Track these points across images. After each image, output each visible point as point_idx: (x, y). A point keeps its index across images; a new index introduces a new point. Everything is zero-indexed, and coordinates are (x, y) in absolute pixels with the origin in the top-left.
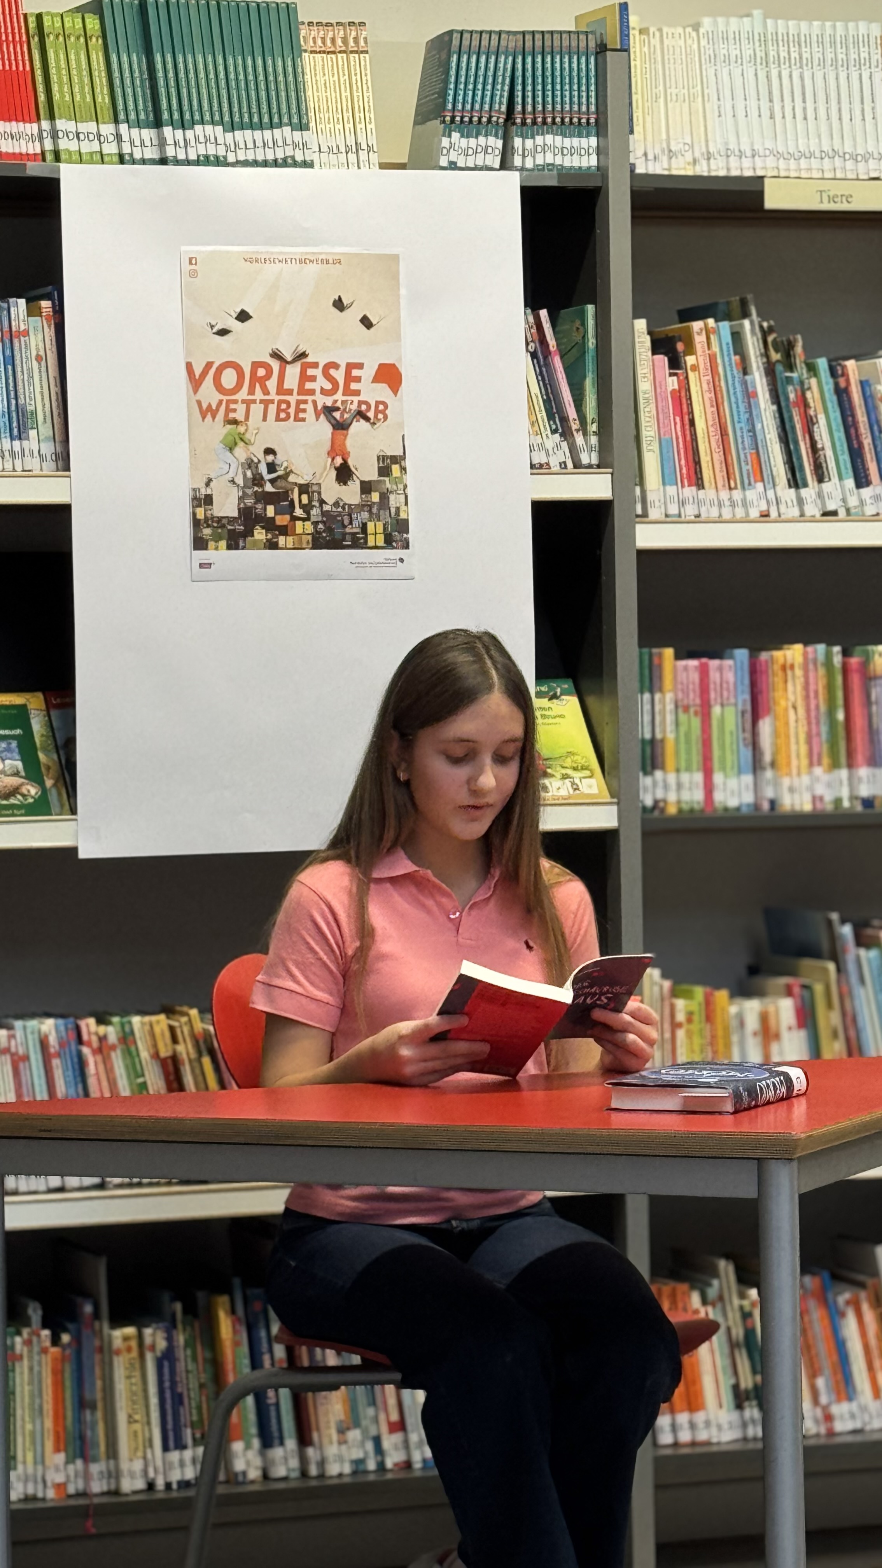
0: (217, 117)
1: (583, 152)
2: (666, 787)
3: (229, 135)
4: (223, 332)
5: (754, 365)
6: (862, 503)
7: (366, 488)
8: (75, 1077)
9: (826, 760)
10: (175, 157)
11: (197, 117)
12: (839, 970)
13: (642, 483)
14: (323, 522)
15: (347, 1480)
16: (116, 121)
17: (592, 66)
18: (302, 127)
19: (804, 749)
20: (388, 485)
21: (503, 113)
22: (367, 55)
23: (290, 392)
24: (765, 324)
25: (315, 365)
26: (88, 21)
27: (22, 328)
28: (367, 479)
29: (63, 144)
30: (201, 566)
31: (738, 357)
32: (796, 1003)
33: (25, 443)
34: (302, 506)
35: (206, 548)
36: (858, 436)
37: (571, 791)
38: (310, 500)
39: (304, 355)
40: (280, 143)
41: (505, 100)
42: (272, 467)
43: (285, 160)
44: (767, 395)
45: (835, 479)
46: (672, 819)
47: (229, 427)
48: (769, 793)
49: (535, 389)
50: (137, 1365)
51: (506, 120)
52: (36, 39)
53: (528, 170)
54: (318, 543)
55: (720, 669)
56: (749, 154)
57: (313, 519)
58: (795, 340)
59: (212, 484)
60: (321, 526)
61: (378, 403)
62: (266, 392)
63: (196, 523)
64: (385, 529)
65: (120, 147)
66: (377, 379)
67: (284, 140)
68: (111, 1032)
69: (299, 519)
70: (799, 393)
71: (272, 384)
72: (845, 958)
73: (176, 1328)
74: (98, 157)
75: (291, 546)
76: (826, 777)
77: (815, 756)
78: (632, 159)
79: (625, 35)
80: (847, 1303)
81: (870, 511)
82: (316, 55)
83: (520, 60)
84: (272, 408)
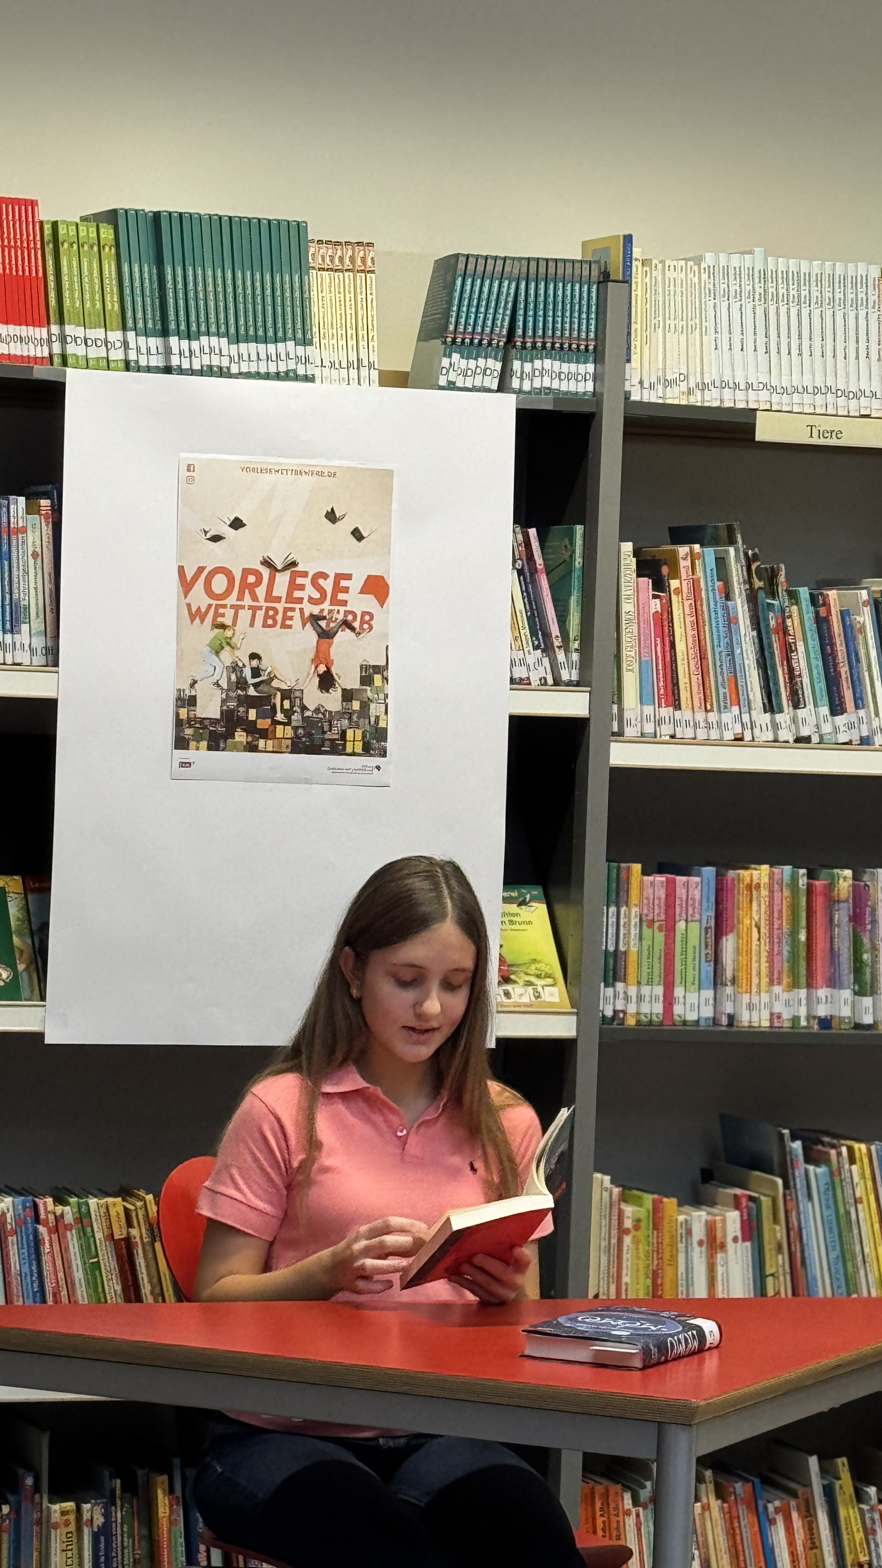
0: (223, 329)
1: (580, 378)
2: (627, 998)
3: (234, 347)
4: (216, 539)
5: (737, 591)
6: (836, 730)
7: (348, 695)
8: (29, 1255)
9: (785, 980)
10: (180, 367)
11: (203, 328)
12: (786, 1186)
13: (620, 701)
14: (303, 727)
16: (124, 328)
17: (594, 295)
18: (306, 342)
19: (764, 966)
20: (369, 694)
21: (503, 337)
22: (373, 275)
23: (278, 599)
24: (750, 552)
25: (305, 574)
26: (102, 230)
27: (21, 525)
28: (349, 688)
29: (71, 349)
30: (181, 765)
31: (721, 583)
32: (742, 1216)
33: (16, 636)
35: (187, 748)
36: (835, 665)
37: (533, 999)
38: (292, 706)
39: (294, 564)
40: (283, 357)
41: (506, 324)
42: (256, 672)
43: (287, 373)
44: (748, 622)
45: (810, 706)
46: (630, 1030)
47: (217, 631)
48: (729, 1008)
49: (520, 605)
50: (74, 1539)
51: (506, 343)
52: (51, 245)
53: (526, 393)
54: (298, 747)
55: (687, 885)
56: (742, 387)
57: (294, 724)
58: (779, 569)
59: (196, 685)
60: (301, 731)
61: (364, 614)
62: (255, 598)
63: (179, 723)
64: (364, 736)
65: (126, 354)
66: (364, 590)
67: (287, 355)
68: (68, 1212)
70: (780, 621)
71: (261, 591)
72: (793, 1174)
73: (115, 1504)
74: (104, 363)
75: (271, 749)
76: (785, 996)
77: (776, 976)
78: (627, 388)
79: (627, 266)
80: (777, 1510)
81: (843, 738)
82: (323, 273)
83: (523, 285)
84: (260, 615)
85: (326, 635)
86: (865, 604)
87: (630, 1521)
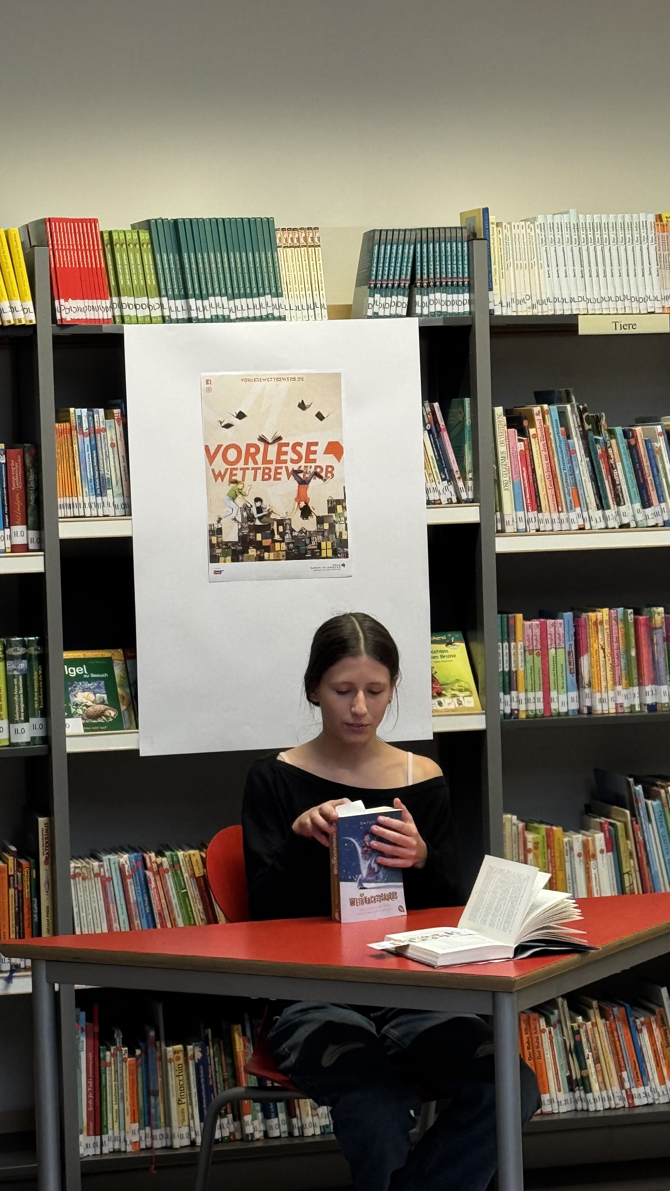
0: (223, 291)
1: (460, 303)
2: (519, 701)
3: (231, 302)
4: (228, 426)
5: (574, 433)
6: (647, 518)
7: (320, 520)
8: (142, 890)
9: (624, 681)
10: (197, 317)
11: (210, 291)
12: (633, 815)
13: (501, 510)
14: (292, 543)
15: (318, 1139)
16: (160, 296)
17: (466, 249)
18: (278, 295)
19: (609, 674)
20: (335, 519)
21: (408, 280)
22: (320, 248)
23: (271, 462)
24: (581, 407)
25: (287, 445)
26: (141, 234)
27: (102, 426)
28: (321, 515)
29: (126, 312)
30: (215, 573)
31: (563, 429)
32: (605, 835)
33: (105, 498)
34: (279, 533)
35: (218, 562)
36: (643, 475)
37: (457, 705)
38: (285, 529)
39: (280, 438)
40: (264, 306)
41: (409, 273)
42: (259, 510)
43: (267, 316)
44: (583, 452)
45: (628, 503)
46: (522, 722)
47: (233, 485)
48: (588, 703)
49: (431, 453)
50: (184, 1068)
51: (410, 285)
52: (109, 246)
53: (425, 316)
54: (289, 556)
55: (554, 625)
56: (568, 300)
57: (286, 541)
58: (601, 417)
59: (222, 521)
60: (291, 545)
61: (328, 467)
62: (255, 462)
63: (212, 546)
64: (333, 546)
65: (162, 312)
66: (327, 452)
67: (267, 304)
68: (165, 861)
69: (277, 541)
70: (604, 450)
71: (259, 457)
72: (638, 807)
73: (208, 1045)
74: (148, 319)
75: (272, 558)
76: (625, 692)
77: (617, 678)
78: (491, 306)
79: (486, 229)
80: (642, 1024)
81: (651, 523)
82: (287, 249)
83: (419, 246)
84: (260, 472)
85: (303, 483)
86: (660, 434)
87: (545, 1037)
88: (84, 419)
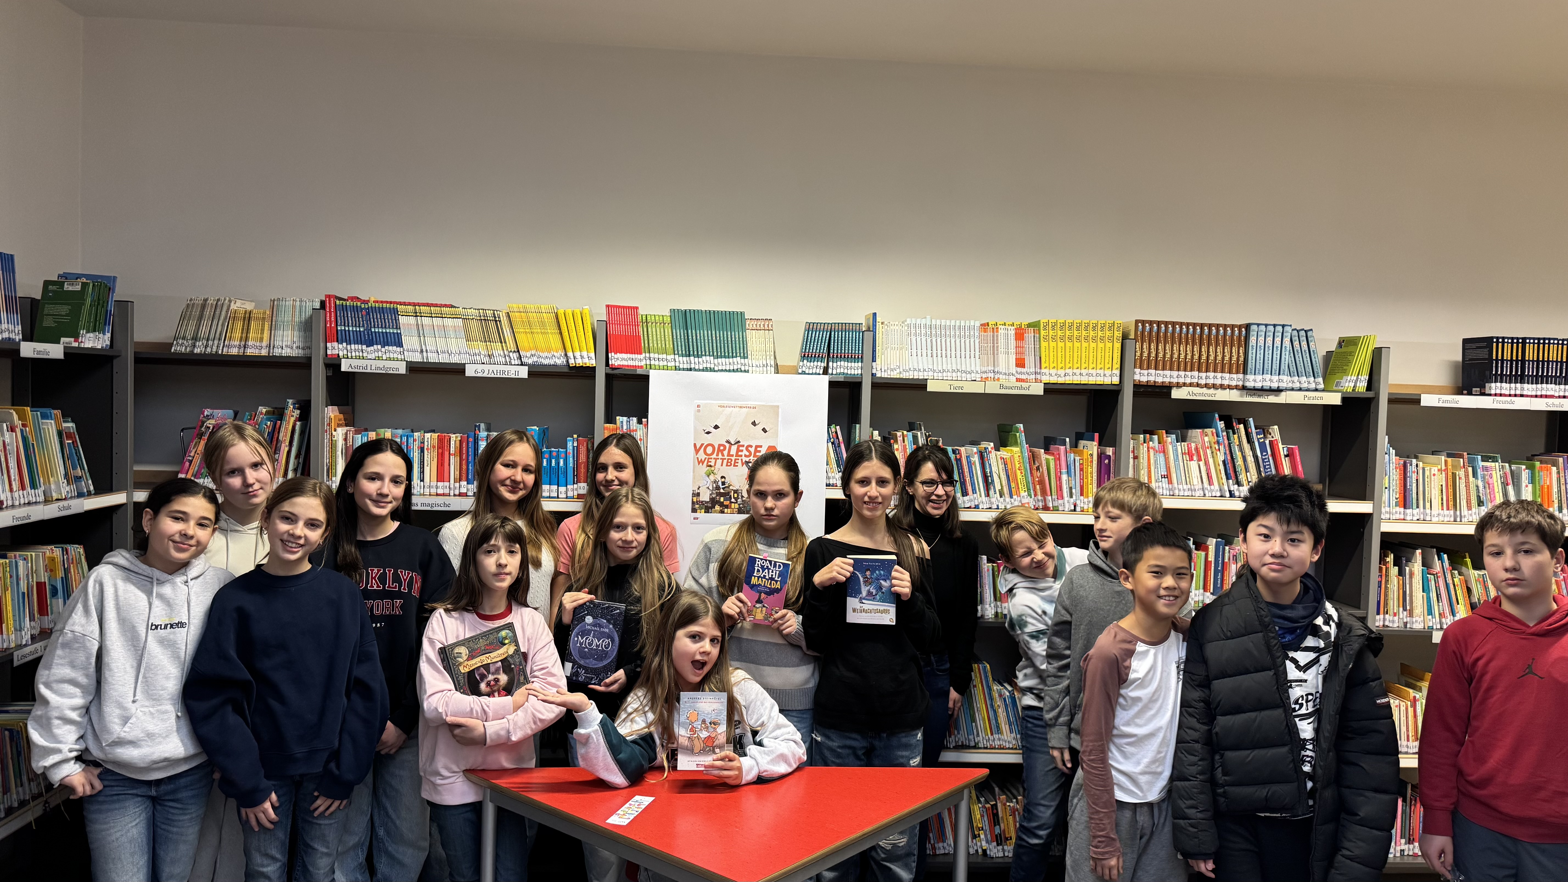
0: (711, 354)
1: (855, 368)
3: (716, 360)
4: (708, 433)
10: (695, 368)
11: (703, 353)
16: (674, 354)
17: (861, 336)
18: (745, 357)
21: (825, 353)
22: (772, 332)
23: (732, 456)
24: (927, 434)
25: (743, 446)
26: (665, 317)
29: (653, 362)
30: (694, 519)
34: (734, 498)
35: (696, 512)
38: (738, 496)
39: (739, 442)
40: (736, 363)
41: (826, 348)
42: (723, 483)
43: (737, 369)
47: (708, 468)
51: (826, 356)
52: (645, 324)
53: (834, 375)
56: (922, 370)
57: (738, 503)
59: (700, 489)
62: (723, 455)
63: (693, 503)
65: (674, 364)
69: (733, 503)
71: (726, 453)
74: (665, 367)
75: (729, 513)
78: (874, 371)
79: (875, 325)
82: (751, 331)
83: (833, 333)
84: (725, 461)
86: (975, 453)
88: (625, 423)
